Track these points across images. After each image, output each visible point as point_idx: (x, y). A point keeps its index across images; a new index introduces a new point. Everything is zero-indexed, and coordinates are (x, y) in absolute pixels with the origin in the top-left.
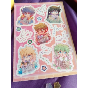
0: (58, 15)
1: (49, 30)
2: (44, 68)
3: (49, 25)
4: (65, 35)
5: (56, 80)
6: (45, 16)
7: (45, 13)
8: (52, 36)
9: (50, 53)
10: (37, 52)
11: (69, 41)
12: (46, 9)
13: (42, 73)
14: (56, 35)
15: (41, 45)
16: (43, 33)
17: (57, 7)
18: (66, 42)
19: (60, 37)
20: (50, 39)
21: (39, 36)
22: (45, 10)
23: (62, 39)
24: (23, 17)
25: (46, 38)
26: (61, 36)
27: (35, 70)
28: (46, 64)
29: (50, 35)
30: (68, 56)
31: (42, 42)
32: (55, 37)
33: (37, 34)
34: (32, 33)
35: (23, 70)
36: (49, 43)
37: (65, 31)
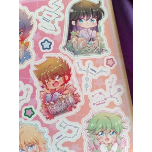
0: (96, 29)
1: (73, 77)
3: (72, 61)
4: (115, 89)
6: (62, 35)
7: (61, 24)
8: (82, 93)
9: (78, 137)
10: (49, 138)
11: (123, 103)
12: (63, 12)
14: (92, 90)
15: (56, 118)
16: (58, 87)
17: (93, 5)
18: (115, 106)
19: (101, 93)
20: (77, 101)
21: (49, 96)
22: (59, 16)
23: (106, 99)
25: (68, 98)
26: (105, 90)
29: (78, 91)
30: (119, 140)
31: (58, 110)
32: (90, 94)
33: (45, 89)
34: (31, 88)
36: (74, 111)
37: (114, 76)
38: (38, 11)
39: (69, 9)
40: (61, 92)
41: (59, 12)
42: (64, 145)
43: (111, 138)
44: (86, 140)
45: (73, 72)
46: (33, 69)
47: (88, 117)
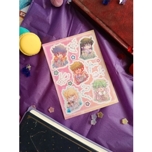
0: (91, 48)
1: (85, 68)
2: (87, 104)
3: (84, 62)
4: (101, 70)
5: (98, 111)
6: (78, 53)
7: (78, 49)
8: (89, 73)
9: (90, 90)
10: (79, 92)
11: (105, 75)
12: (78, 44)
13: (87, 108)
14: (93, 72)
15: (81, 84)
16: (80, 73)
17: (89, 39)
18: (102, 77)
19: (96, 73)
20: (87, 77)
21: (77, 76)
22: (76, 46)
23: (98, 75)
24: (56, 58)
25: (84, 76)
26: (98, 71)
27: (81, 106)
28: (88, 100)
30: (106, 89)
32: (92, 74)
33: (75, 74)
34: (70, 74)
35: (71, 109)
36: (87, 81)
37: (100, 65)
38: (68, 45)
39: (80, 43)
40: (81, 74)
41: (76, 44)
42: (85, 94)
43: (103, 89)
44: (93, 91)
45: (84, 66)
46: (69, 67)
47: (93, 82)
